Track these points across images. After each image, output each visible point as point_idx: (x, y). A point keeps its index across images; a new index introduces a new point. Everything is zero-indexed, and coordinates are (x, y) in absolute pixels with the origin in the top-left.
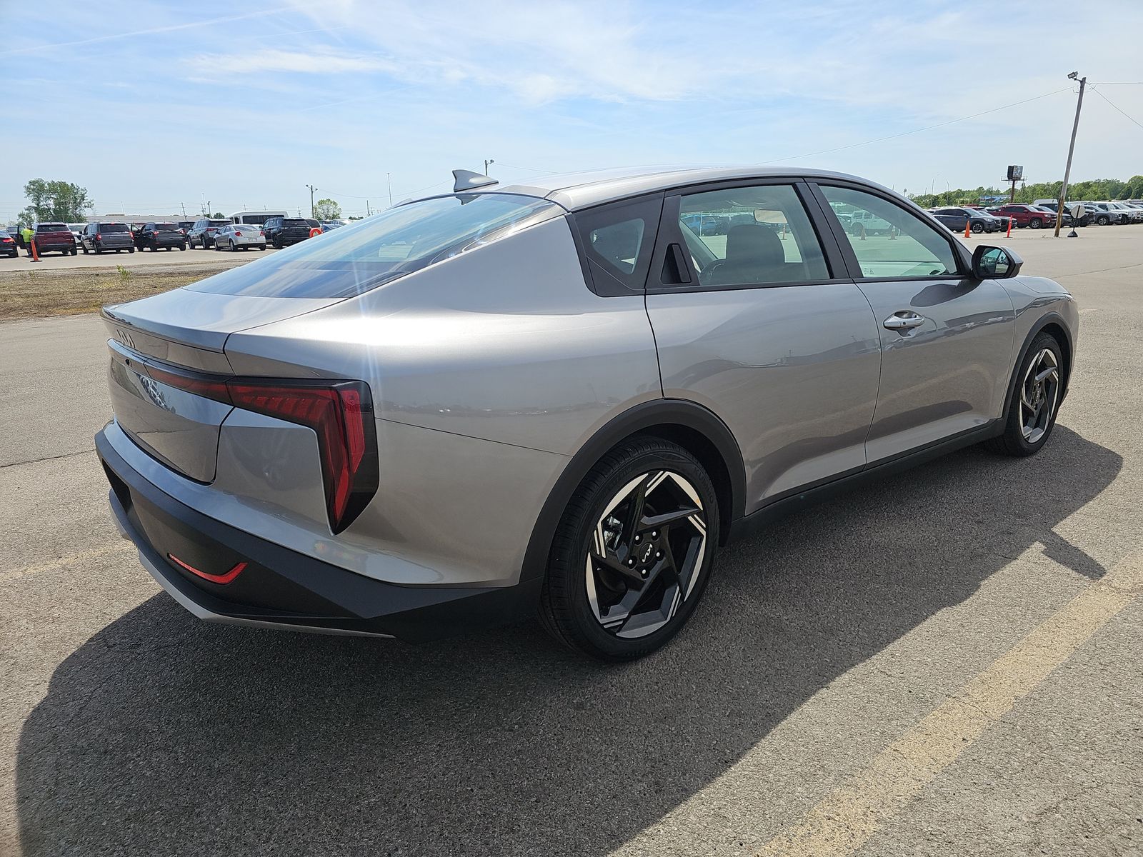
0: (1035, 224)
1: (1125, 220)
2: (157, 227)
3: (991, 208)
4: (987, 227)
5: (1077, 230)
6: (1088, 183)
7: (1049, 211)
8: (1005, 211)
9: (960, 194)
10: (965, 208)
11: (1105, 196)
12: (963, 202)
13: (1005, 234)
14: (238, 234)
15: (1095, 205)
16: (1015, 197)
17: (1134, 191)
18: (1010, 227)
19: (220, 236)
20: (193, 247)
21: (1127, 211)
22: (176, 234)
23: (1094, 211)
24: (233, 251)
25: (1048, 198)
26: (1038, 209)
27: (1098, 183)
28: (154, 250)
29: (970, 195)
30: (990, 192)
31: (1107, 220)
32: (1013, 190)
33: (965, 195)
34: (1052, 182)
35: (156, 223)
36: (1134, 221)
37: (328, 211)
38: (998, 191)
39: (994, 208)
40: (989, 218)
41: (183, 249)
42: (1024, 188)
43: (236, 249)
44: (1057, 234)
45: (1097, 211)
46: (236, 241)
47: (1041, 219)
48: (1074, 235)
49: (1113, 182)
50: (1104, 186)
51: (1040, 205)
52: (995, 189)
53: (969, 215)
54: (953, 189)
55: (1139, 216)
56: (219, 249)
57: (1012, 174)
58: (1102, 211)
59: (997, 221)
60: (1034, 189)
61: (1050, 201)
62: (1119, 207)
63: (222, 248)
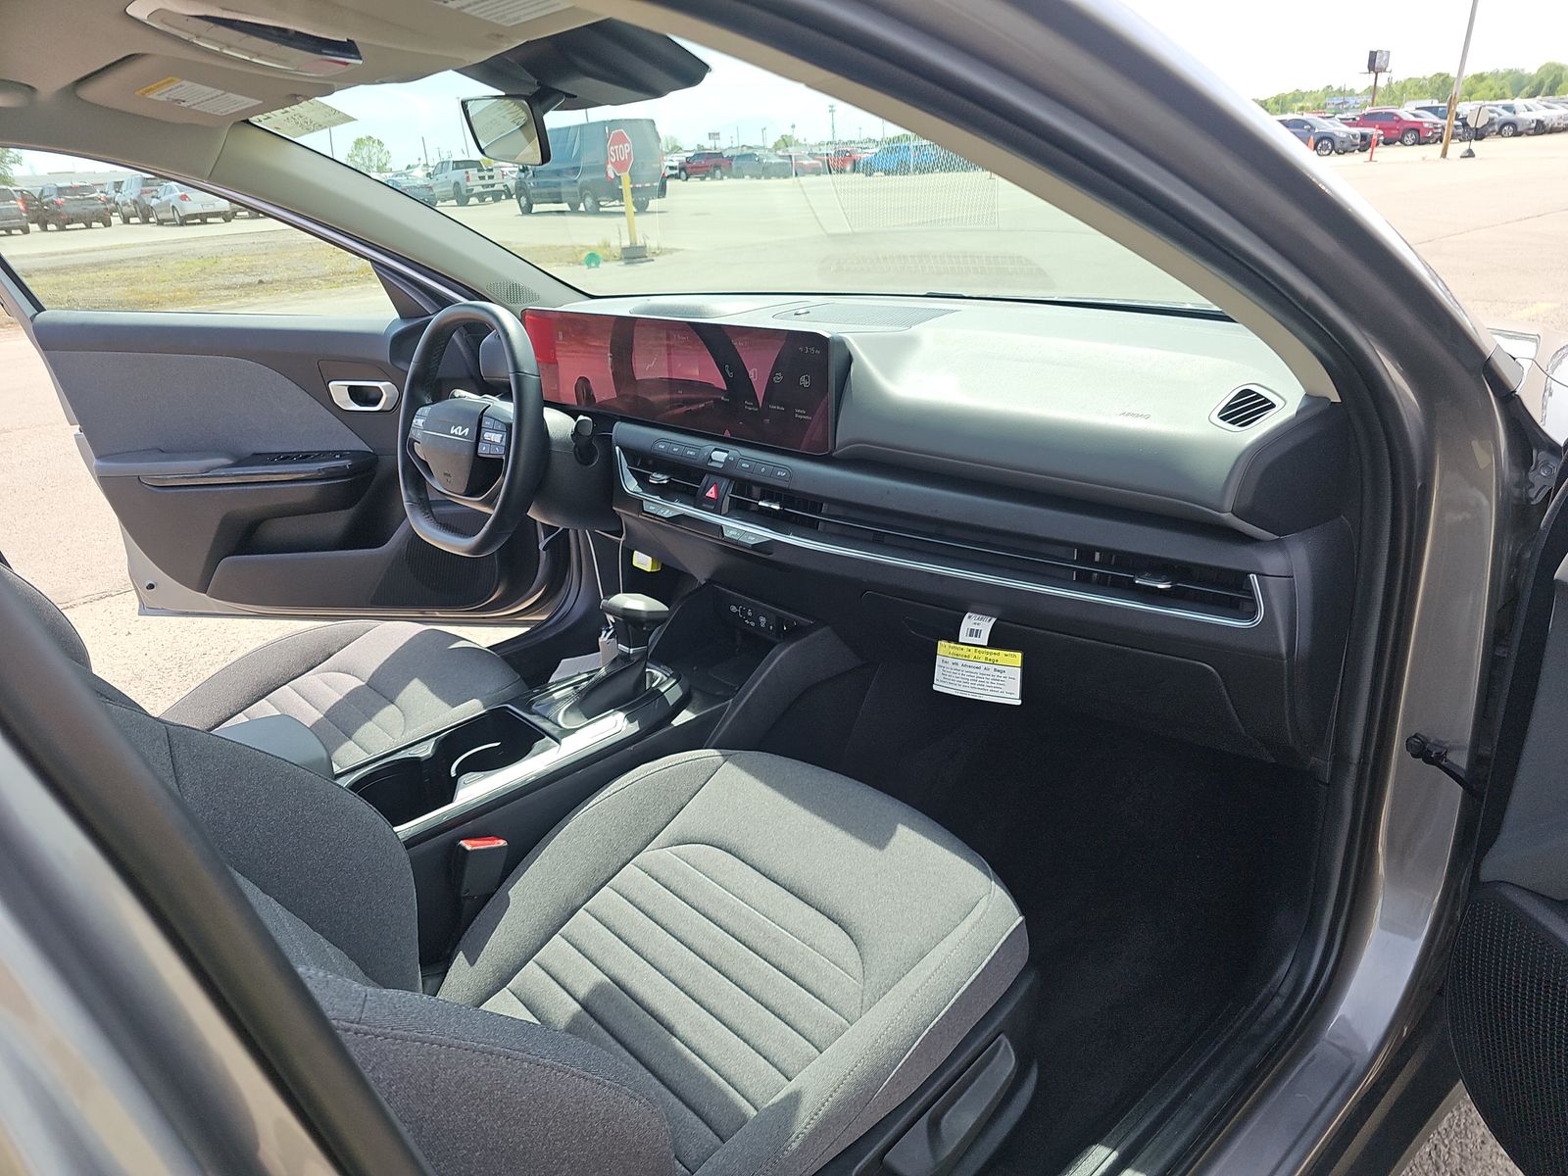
0: (1410, 138)
1: (1541, 129)
2: (61, 191)
3: (1343, 116)
4: (1338, 145)
5: (1475, 145)
6: (1481, 75)
7: (1429, 118)
8: (1368, 119)
9: (1298, 96)
10: (1306, 116)
11: (1504, 93)
12: (1302, 109)
13: (1366, 155)
14: (184, 198)
15: (1497, 106)
16: (1376, 98)
17: (1547, 83)
18: (1374, 143)
19: (158, 201)
20: (126, 221)
21: (1541, 114)
22: (92, 202)
23: (1496, 115)
24: (181, 225)
25: (1425, 99)
26: (1415, 115)
27: (1495, 75)
28: (62, 229)
29: (1313, 97)
30: (1341, 92)
31: (1515, 129)
32: (1374, 89)
33: (1306, 98)
34: (1429, 75)
35: (60, 185)
36: (1553, 131)
37: (370, 160)
38: (1352, 91)
39: (1349, 115)
40: (1341, 130)
41: (107, 224)
42: (1389, 85)
43: (184, 221)
44: (1444, 154)
45: (1500, 115)
46: (182, 209)
47: (1418, 131)
48: (1470, 154)
49: (1516, 72)
50: (1503, 78)
51: (1417, 109)
52: (1348, 89)
53: (1313, 128)
54: (1287, 89)
55: (1561, 121)
56: (161, 223)
57: (1374, 63)
58: (1507, 116)
59: (1354, 136)
60: (1404, 87)
61: (1427, 103)
62: (1531, 110)
63: (164, 220)
